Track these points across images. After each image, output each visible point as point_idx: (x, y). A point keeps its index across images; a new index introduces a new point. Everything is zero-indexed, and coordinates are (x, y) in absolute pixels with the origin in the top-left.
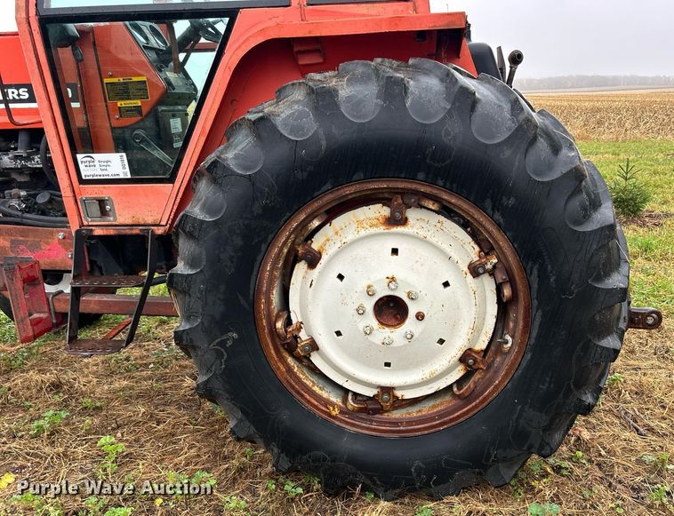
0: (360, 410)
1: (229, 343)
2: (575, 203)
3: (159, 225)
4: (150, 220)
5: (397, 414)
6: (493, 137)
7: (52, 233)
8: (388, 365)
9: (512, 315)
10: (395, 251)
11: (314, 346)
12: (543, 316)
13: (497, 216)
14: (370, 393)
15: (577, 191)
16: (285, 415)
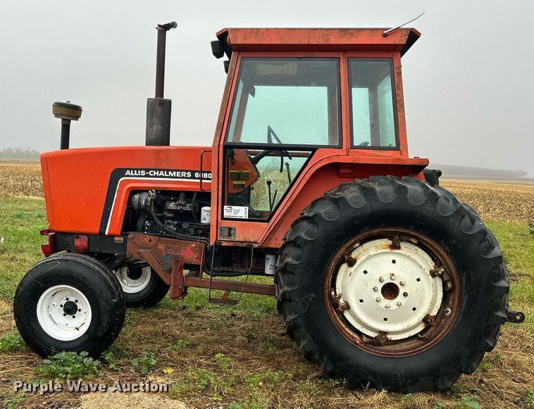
0: (370, 343)
1: (310, 299)
2: (484, 245)
3: (256, 243)
4: (252, 240)
5: (388, 348)
6: (445, 213)
7: (189, 244)
8: (386, 319)
9: (451, 298)
10: (394, 262)
11: (347, 307)
12: (468, 298)
13: (447, 248)
14: (373, 335)
15: (484, 240)
16: (334, 341)
